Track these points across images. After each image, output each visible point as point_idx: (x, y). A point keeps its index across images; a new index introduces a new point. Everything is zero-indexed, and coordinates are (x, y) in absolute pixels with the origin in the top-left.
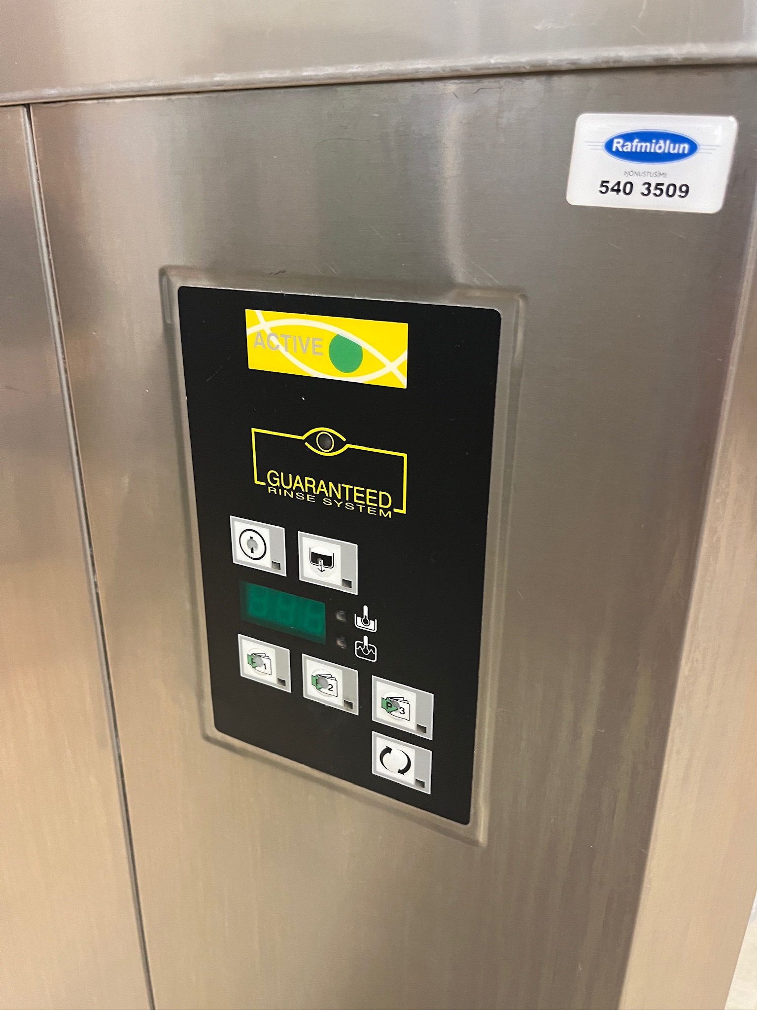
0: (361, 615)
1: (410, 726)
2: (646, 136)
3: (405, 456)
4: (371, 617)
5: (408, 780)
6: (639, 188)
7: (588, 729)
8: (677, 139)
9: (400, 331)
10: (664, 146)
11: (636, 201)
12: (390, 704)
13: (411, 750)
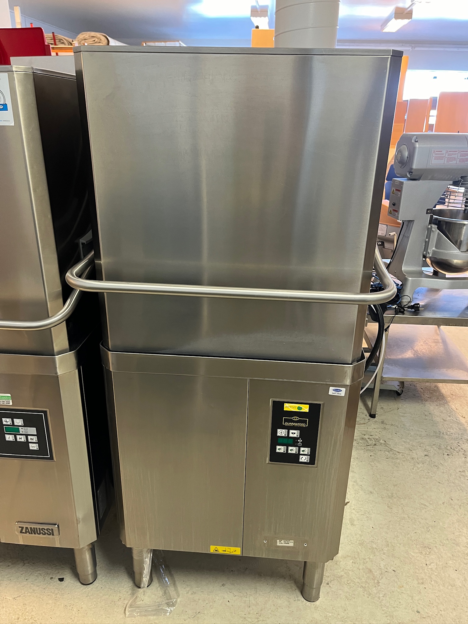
0: (299, 439)
1: (306, 453)
2: (337, 389)
3: (308, 419)
4: (301, 440)
5: (306, 461)
6: (336, 393)
7: (332, 448)
8: (340, 390)
9: (308, 406)
10: (339, 390)
11: (336, 395)
12: (303, 451)
13: (306, 457)
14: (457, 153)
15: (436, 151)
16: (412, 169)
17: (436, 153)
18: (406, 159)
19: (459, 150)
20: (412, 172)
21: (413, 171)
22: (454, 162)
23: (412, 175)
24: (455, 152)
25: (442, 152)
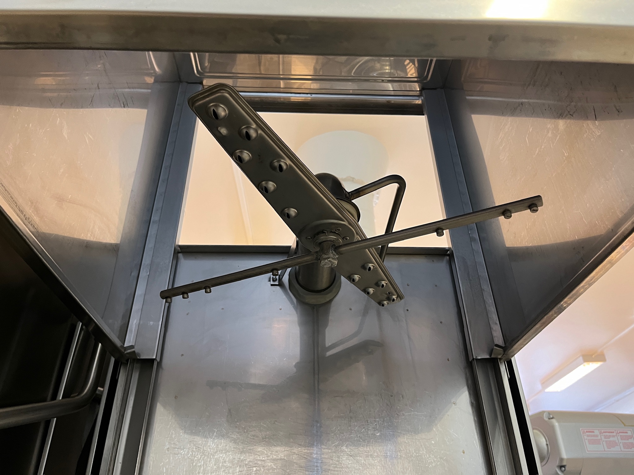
14: (615, 434)
15: (587, 432)
16: (562, 460)
17: (587, 434)
18: (546, 447)
19: (615, 430)
20: (564, 466)
21: (564, 464)
22: (617, 448)
23: (565, 471)
24: (611, 432)
25: (593, 432)
